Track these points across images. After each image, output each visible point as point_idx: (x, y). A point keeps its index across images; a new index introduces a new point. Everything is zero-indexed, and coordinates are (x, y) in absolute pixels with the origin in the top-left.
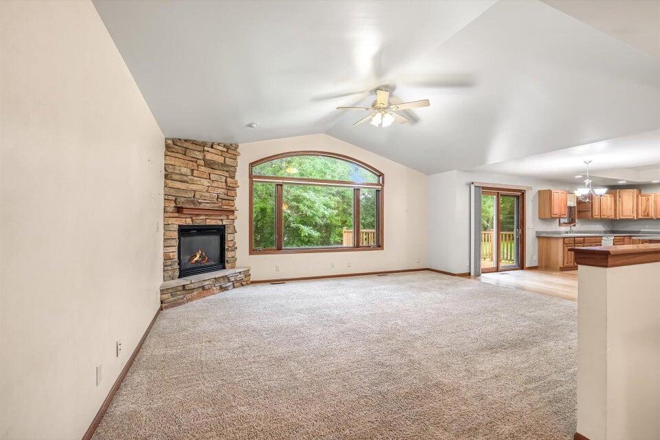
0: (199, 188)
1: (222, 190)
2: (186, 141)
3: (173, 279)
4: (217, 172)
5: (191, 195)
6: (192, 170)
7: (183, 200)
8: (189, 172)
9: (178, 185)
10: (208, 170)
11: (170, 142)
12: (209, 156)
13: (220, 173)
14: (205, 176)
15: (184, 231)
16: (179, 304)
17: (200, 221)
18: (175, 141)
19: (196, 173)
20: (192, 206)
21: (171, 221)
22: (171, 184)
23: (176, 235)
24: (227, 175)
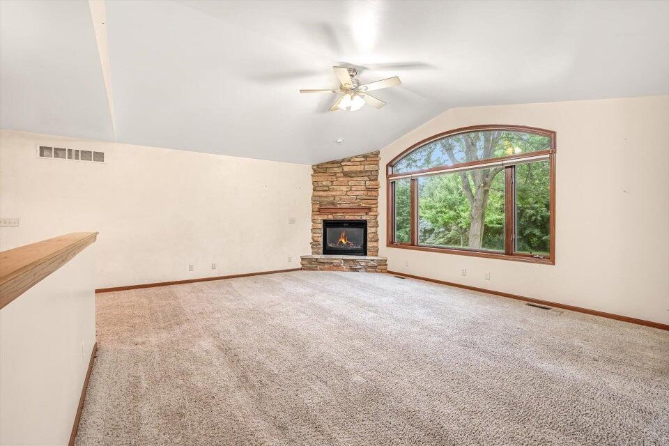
0: (339, 193)
1: (362, 192)
2: (327, 163)
3: (318, 254)
4: (355, 179)
5: (332, 199)
6: (332, 182)
7: (325, 203)
8: (329, 184)
9: (321, 193)
10: (345, 179)
11: (315, 167)
12: (346, 169)
13: (358, 179)
14: (344, 184)
15: (327, 224)
16: (313, 270)
17: (339, 216)
18: (318, 166)
19: (335, 183)
20: (332, 207)
21: (316, 217)
22: (316, 193)
23: (321, 226)
24: (366, 178)
